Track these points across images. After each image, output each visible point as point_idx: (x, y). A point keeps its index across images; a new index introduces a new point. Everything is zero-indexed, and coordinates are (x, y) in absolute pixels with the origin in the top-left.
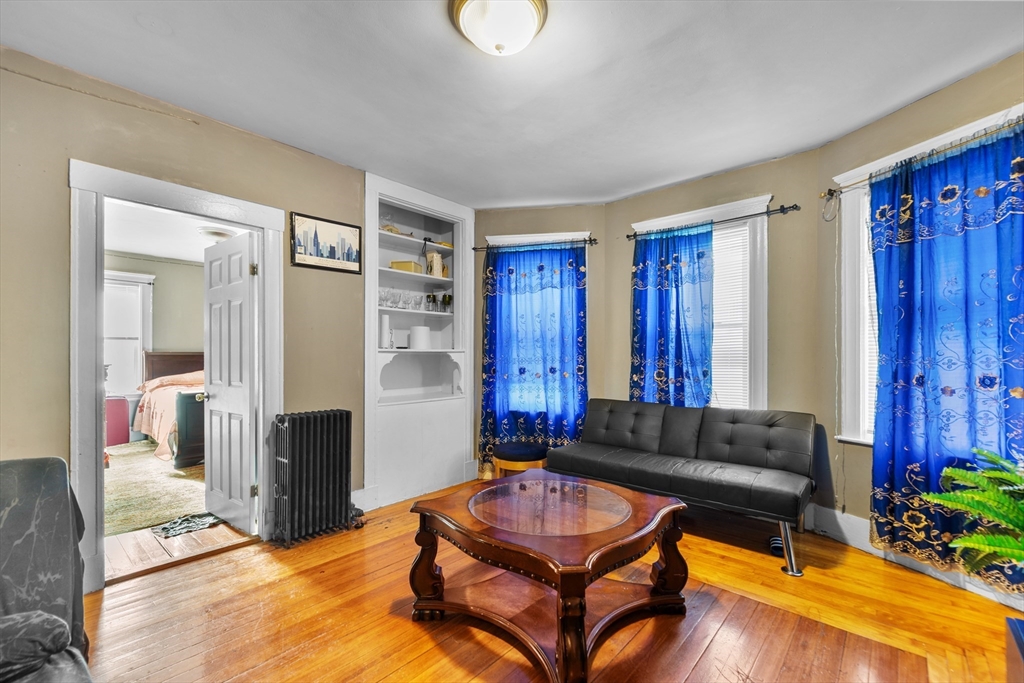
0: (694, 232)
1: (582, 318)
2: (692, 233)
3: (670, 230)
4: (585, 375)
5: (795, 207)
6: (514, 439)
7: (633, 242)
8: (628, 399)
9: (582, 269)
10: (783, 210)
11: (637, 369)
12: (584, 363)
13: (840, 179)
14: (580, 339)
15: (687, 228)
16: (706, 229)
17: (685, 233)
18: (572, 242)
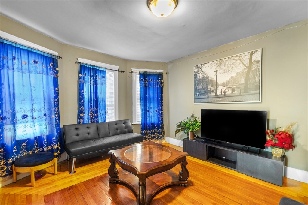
0: (101, 69)
1: (57, 91)
2: (101, 70)
3: (94, 66)
4: (59, 116)
5: (124, 72)
6: (31, 152)
7: (79, 65)
8: (76, 123)
9: (57, 69)
10: (121, 71)
11: (80, 112)
12: (58, 111)
13: (133, 70)
14: (56, 100)
15: (99, 67)
16: (105, 70)
17: (99, 69)
18: (51, 55)
